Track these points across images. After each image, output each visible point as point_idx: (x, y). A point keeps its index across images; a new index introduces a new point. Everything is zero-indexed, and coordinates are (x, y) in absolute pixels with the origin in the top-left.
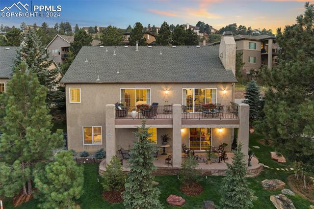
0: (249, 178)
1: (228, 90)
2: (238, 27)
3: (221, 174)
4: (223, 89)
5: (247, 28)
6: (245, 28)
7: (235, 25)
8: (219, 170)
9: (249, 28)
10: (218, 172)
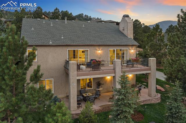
0: (158, 103)
1: (134, 50)
2: (84, 15)
3: (145, 103)
4: (131, 49)
5: (89, 16)
6: (88, 17)
7: (82, 14)
8: (143, 101)
9: (90, 17)
10: (143, 102)
